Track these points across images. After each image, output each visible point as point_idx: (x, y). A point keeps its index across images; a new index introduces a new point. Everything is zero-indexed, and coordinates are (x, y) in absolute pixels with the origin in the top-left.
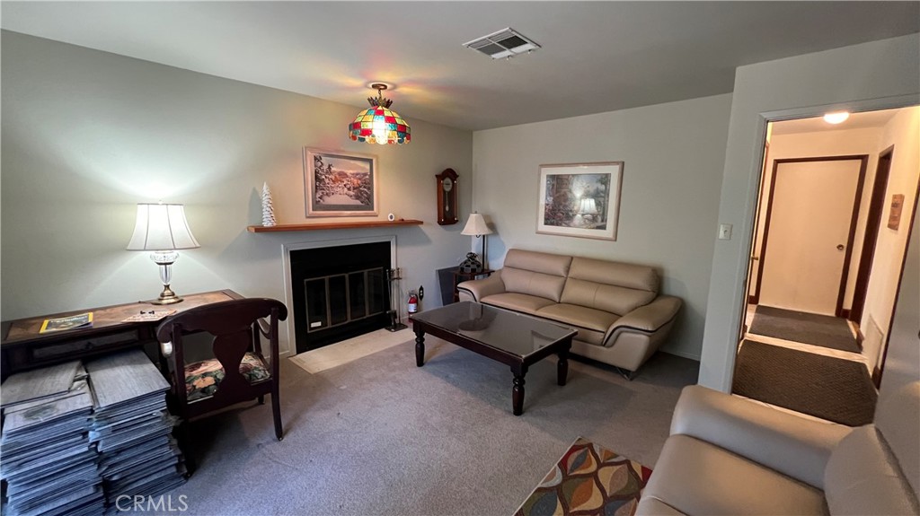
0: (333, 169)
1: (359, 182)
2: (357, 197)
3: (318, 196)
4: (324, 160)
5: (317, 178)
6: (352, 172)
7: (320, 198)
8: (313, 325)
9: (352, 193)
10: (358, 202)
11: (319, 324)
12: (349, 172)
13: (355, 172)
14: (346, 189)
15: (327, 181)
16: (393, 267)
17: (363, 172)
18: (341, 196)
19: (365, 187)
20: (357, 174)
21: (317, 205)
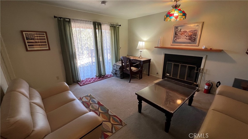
0: (181, 30)
1: (192, 33)
2: (190, 39)
3: (175, 39)
4: (179, 28)
5: (176, 34)
6: (189, 30)
7: (175, 40)
8: (167, 74)
9: (187, 38)
10: (190, 41)
11: (169, 75)
12: (188, 31)
13: (191, 30)
14: (185, 37)
15: (179, 34)
16: (202, 67)
17: (194, 30)
18: (183, 39)
19: (194, 35)
20: (191, 31)
21: (174, 42)
